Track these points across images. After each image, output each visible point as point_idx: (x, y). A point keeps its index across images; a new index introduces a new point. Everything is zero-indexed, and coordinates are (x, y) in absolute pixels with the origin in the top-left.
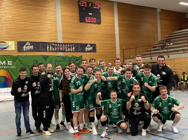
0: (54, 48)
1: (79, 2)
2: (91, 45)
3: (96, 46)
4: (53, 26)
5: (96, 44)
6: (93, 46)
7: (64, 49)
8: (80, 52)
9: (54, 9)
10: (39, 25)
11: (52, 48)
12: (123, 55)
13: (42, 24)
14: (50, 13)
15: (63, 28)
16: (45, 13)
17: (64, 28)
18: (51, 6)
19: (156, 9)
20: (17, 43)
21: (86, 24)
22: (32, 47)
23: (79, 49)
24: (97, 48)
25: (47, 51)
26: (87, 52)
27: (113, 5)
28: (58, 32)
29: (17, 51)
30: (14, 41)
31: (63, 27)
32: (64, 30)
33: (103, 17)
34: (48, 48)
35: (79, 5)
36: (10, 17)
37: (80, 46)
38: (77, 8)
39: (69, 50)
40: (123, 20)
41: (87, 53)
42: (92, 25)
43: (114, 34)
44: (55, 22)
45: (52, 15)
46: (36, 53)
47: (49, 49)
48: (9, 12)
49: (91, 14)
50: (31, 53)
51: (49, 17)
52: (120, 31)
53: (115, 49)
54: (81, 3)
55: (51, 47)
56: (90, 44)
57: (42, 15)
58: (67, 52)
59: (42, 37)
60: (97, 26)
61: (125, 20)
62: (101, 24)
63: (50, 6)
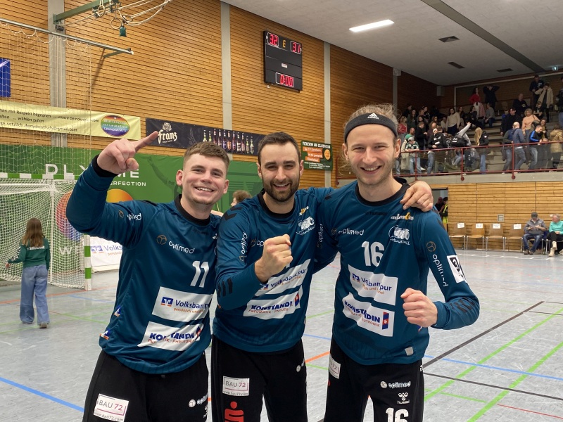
1: (265, 33)
4: (216, 87)
7: (233, 145)
9: (218, 46)
13: (194, 79)
14: (210, 55)
15: (233, 95)
16: (201, 52)
17: (236, 96)
19: (392, 68)
20: (144, 123)
21: (275, 88)
22: (174, 136)
27: (323, 51)
28: (224, 104)
30: (139, 118)
31: (233, 91)
32: (235, 99)
33: (305, 76)
34: (205, 139)
39: (243, 149)
40: (338, 88)
43: (323, 119)
45: (214, 59)
46: (181, 150)
48: (130, 40)
49: (286, 66)
50: (172, 150)
51: (209, 65)
57: (195, 57)
58: (240, 153)
60: (293, 95)
61: (342, 89)
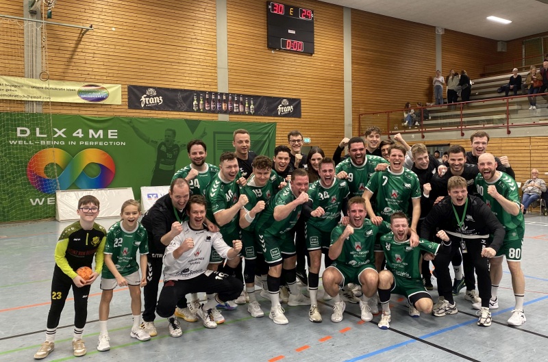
0: (209, 103)
1: (268, 3)
2: (291, 101)
3: (302, 103)
4: (209, 55)
5: (302, 100)
6: (294, 104)
7: (229, 107)
8: (265, 115)
9: (212, 18)
10: (177, 51)
11: (204, 104)
12: (360, 125)
13: (185, 49)
14: (203, 26)
15: (230, 61)
16: (192, 24)
17: (233, 61)
18: (206, 11)
19: (435, 27)
21: (281, 53)
22: (159, 100)
23: (264, 109)
24: (303, 107)
25: (193, 111)
26: (281, 116)
27: (342, 16)
28: (218, 70)
29: (127, 107)
30: (120, 85)
31: (230, 58)
32: (232, 64)
33: (319, 39)
34: (195, 102)
35: (268, 10)
36: (114, 29)
37: (265, 102)
38: (263, 18)
39: (241, 109)
40: (363, 49)
41: (280, 118)
42: (294, 58)
43: (342, 80)
44: (214, 45)
45: (208, 30)
46: (168, 112)
47: (198, 105)
48: (111, 18)
49: (294, 32)
50: (157, 112)
51: (200, 35)
52: (354, 74)
53: (342, 113)
54: (273, 6)
55: (201, 102)
56: (289, 99)
57: (185, 29)
58: (237, 113)
59: (184, 78)
60: (305, 58)
61: (367, 50)
62: (313, 55)
63: (203, 10)
